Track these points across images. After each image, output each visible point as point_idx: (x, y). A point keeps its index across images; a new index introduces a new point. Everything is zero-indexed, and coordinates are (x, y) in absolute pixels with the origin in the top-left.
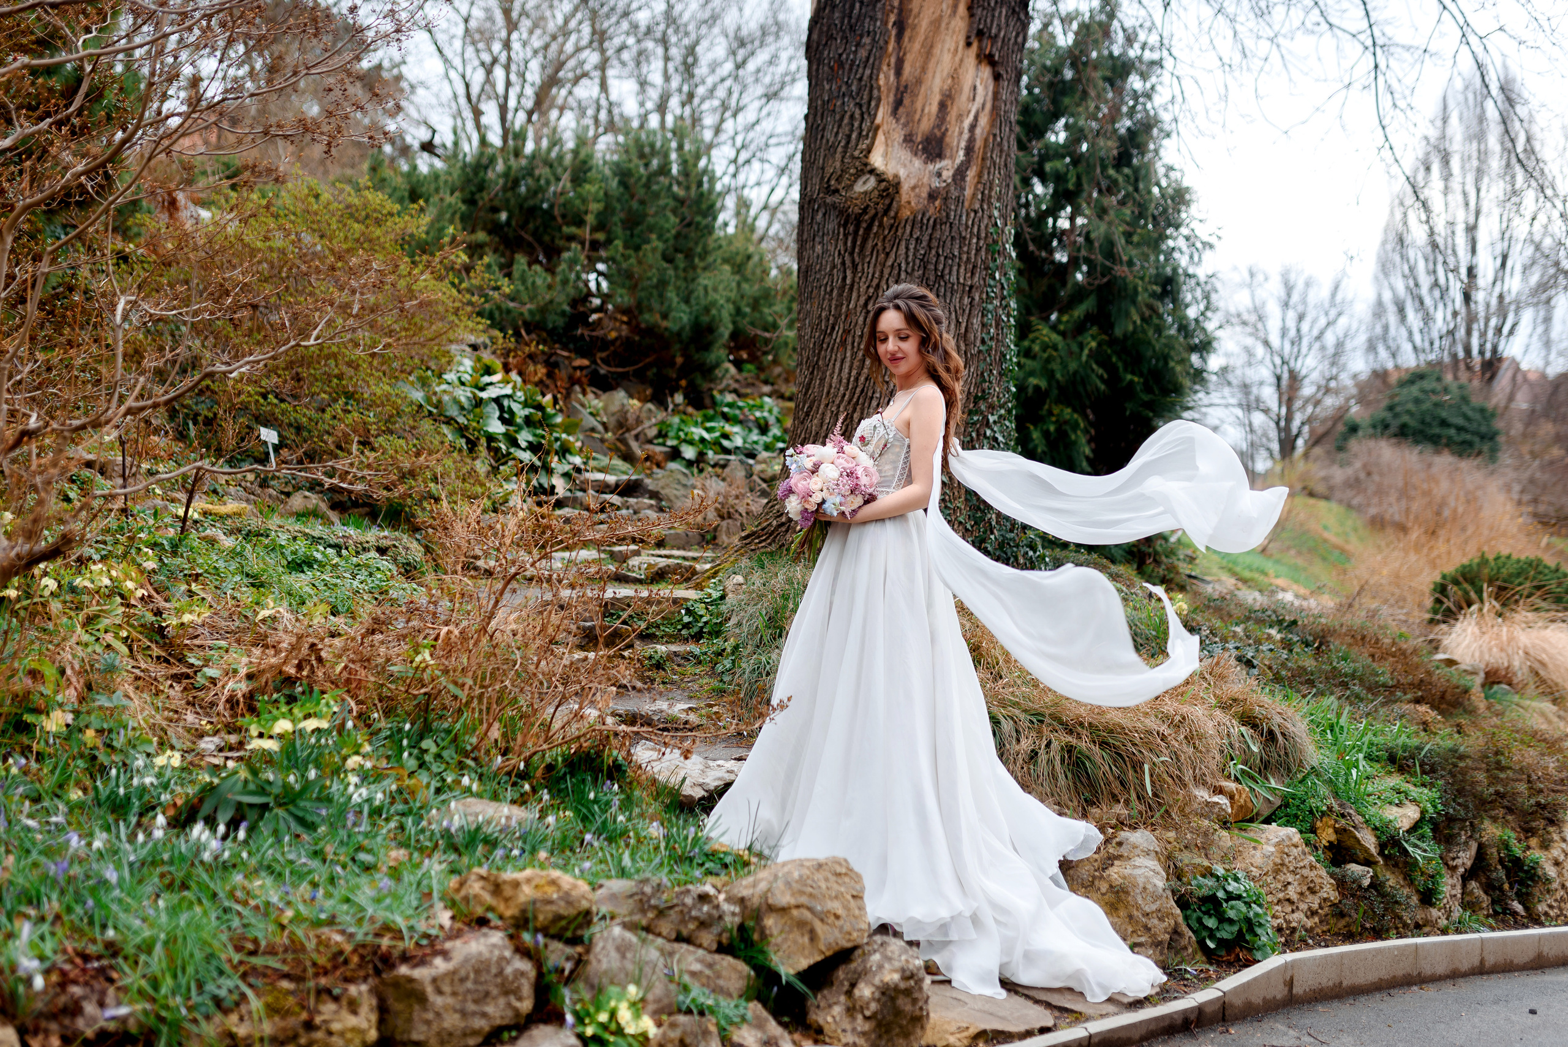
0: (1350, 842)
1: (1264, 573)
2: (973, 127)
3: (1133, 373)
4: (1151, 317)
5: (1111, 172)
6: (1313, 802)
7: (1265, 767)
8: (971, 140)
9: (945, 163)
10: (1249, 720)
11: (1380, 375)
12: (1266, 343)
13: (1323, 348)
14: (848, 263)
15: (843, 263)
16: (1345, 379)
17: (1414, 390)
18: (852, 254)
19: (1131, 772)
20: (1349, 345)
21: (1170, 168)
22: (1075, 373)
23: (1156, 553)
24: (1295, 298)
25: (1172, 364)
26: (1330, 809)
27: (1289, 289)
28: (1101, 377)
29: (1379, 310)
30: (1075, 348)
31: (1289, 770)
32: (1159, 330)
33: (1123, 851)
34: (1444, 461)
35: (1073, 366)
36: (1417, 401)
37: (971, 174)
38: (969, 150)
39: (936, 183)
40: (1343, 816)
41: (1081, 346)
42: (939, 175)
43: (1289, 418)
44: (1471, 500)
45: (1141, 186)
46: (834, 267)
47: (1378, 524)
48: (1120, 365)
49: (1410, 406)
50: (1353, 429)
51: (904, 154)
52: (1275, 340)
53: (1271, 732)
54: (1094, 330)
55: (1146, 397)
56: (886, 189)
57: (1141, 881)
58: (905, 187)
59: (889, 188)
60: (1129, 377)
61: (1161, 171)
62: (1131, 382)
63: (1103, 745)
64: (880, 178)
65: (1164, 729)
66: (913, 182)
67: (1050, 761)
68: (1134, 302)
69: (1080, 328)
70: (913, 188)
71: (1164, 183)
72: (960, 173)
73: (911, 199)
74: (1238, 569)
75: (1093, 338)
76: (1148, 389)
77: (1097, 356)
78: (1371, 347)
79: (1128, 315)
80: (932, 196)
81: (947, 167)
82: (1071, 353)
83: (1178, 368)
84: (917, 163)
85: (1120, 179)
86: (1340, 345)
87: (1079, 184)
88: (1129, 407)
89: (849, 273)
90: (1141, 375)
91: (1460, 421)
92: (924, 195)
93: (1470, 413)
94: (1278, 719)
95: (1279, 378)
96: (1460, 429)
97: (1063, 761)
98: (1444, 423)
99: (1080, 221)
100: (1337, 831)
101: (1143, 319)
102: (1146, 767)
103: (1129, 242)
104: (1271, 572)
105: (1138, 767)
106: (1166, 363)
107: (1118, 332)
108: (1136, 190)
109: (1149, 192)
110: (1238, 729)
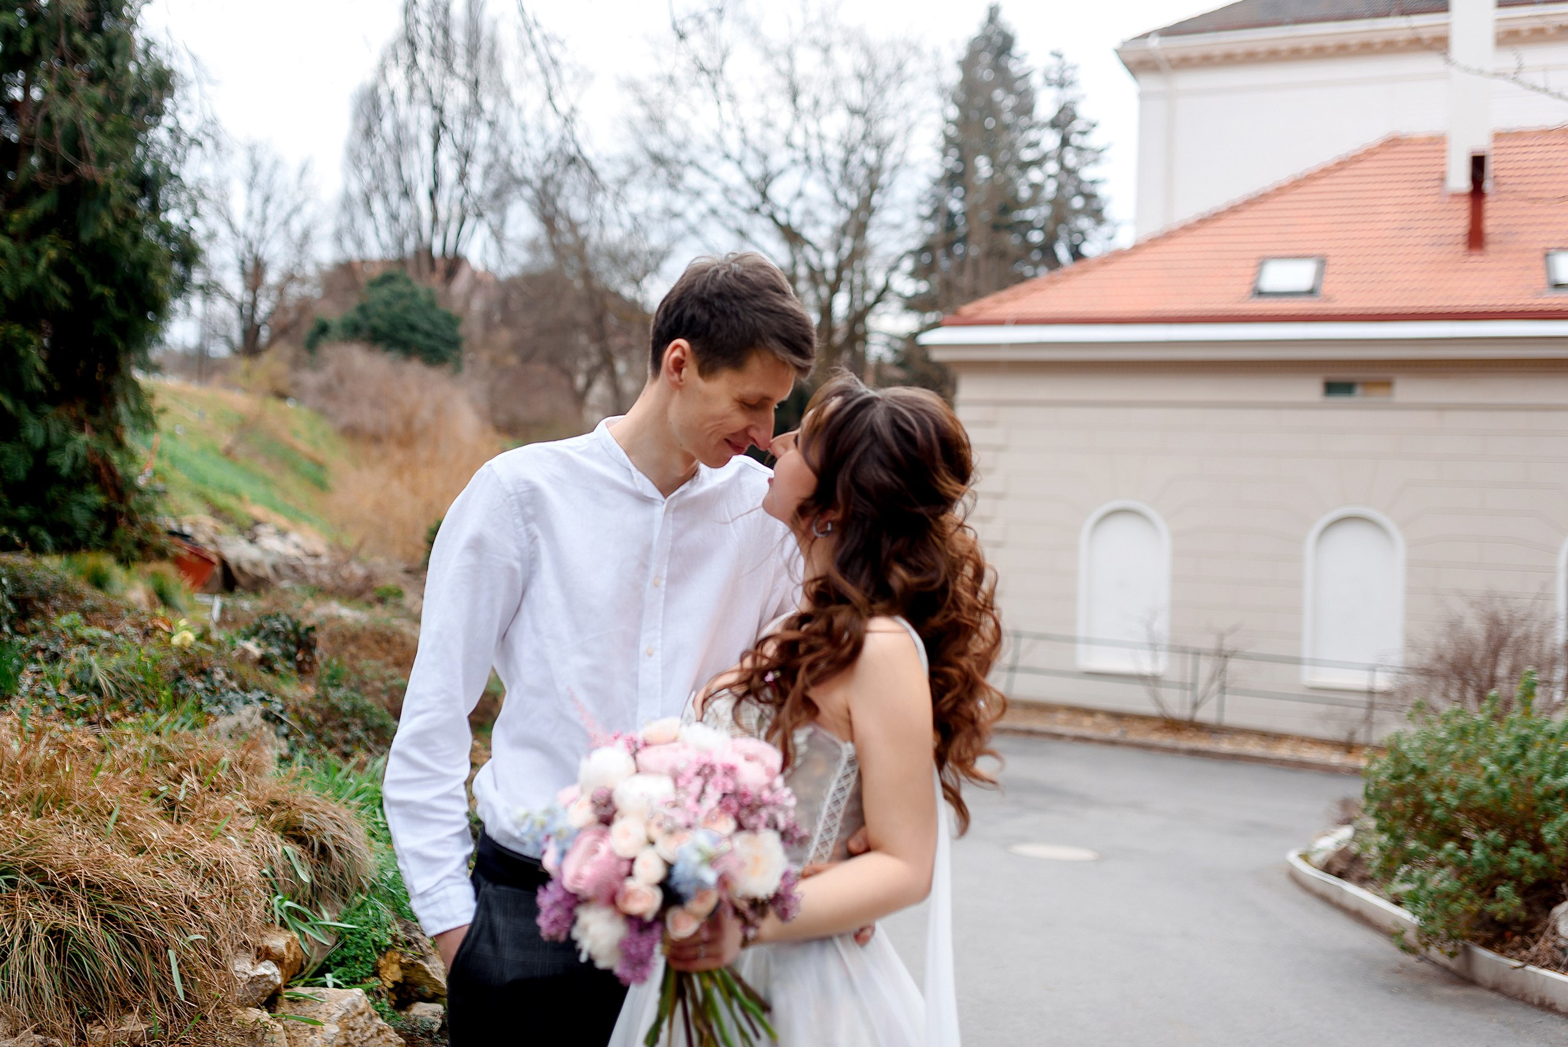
0: (417, 977)
1: (239, 497)
3: (103, 282)
4: (127, 221)
5: (78, 38)
6: (376, 934)
7: (315, 896)
10: (294, 833)
11: (346, 269)
12: (231, 225)
13: (289, 235)
16: (310, 270)
17: (384, 292)
19: (149, 961)
20: (315, 234)
21: (149, 43)
22: (29, 288)
23: (131, 510)
24: (262, 178)
25: (152, 275)
26: (395, 938)
27: (255, 167)
28: (64, 294)
29: (347, 202)
30: (29, 255)
31: (345, 893)
32: (136, 238)
34: (414, 369)
35: (26, 279)
36: (387, 304)
40: (409, 943)
41: (38, 254)
43: (254, 306)
44: (438, 411)
45: (117, 60)
47: (351, 433)
48: (88, 277)
49: (381, 309)
50: (323, 329)
52: (240, 221)
53: (323, 848)
54: (54, 235)
55: (119, 315)
60: (98, 289)
61: (140, 44)
62: (102, 297)
63: (109, 920)
65: (194, 889)
67: (29, 968)
68: (105, 203)
69: (35, 231)
71: (141, 58)
74: (210, 492)
75: (53, 245)
76: (121, 303)
77: (60, 268)
78: (338, 237)
79: (97, 218)
82: (24, 262)
83: (160, 281)
85: (89, 49)
86: (306, 236)
87: (36, 51)
88: (99, 327)
90: (112, 285)
91: (426, 326)
93: (436, 319)
94: (331, 829)
95: (243, 262)
96: (428, 335)
97: (48, 958)
98: (413, 328)
99: (36, 94)
100: (402, 967)
101: (116, 222)
102: (172, 954)
103: (100, 127)
104: (247, 496)
105: (157, 952)
106: (145, 274)
107: (85, 237)
108: (111, 64)
109: (126, 71)
110: (283, 849)
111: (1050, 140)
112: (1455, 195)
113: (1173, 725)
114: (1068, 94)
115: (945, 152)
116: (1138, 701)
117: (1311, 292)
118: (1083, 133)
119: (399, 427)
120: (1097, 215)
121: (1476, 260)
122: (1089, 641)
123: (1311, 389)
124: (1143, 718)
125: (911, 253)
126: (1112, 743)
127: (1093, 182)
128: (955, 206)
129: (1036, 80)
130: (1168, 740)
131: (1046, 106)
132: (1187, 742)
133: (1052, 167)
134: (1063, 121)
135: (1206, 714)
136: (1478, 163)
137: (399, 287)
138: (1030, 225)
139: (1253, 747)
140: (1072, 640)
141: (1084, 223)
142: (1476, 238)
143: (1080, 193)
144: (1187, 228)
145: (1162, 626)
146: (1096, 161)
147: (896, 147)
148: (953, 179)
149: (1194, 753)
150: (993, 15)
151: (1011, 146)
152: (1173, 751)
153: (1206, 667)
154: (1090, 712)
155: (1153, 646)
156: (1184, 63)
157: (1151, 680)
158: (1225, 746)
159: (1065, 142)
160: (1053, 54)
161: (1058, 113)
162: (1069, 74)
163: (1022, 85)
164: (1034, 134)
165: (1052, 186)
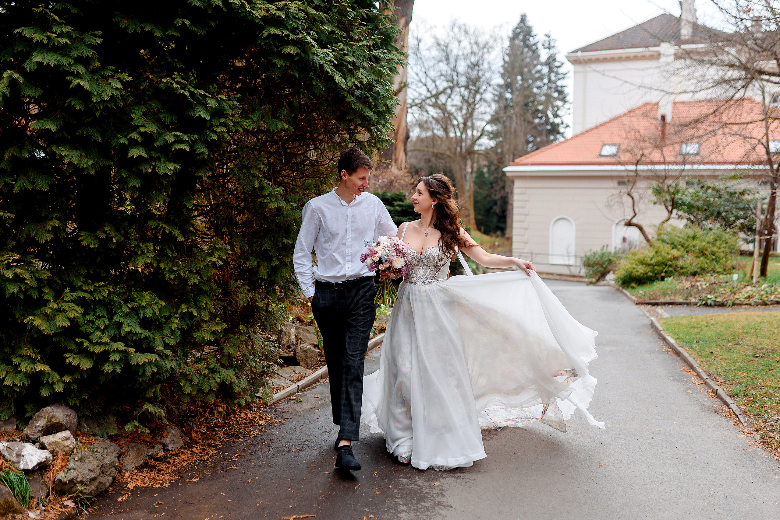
111: (545, 70)
113: (574, 276)
114: (552, 51)
115: (503, 75)
116: (565, 271)
118: (557, 67)
120: (564, 100)
122: (552, 255)
123: (614, 184)
124: (566, 275)
126: (557, 280)
127: (562, 86)
128: (508, 96)
129: (540, 46)
130: (572, 279)
131: (544, 55)
132: (575, 279)
133: (546, 81)
134: (550, 62)
136: (664, 118)
138: (538, 103)
140: (548, 255)
141: (559, 103)
143: (557, 91)
144: (582, 134)
145: (572, 250)
146: (563, 78)
148: (508, 86)
149: (578, 281)
150: (523, 19)
151: (530, 71)
152: (573, 281)
154: (552, 274)
155: (569, 256)
156: (590, 61)
157: (569, 266)
159: (551, 70)
160: (546, 35)
161: (548, 59)
162: (552, 44)
163: (534, 47)
164: (539, 67)
165: (546, 87)
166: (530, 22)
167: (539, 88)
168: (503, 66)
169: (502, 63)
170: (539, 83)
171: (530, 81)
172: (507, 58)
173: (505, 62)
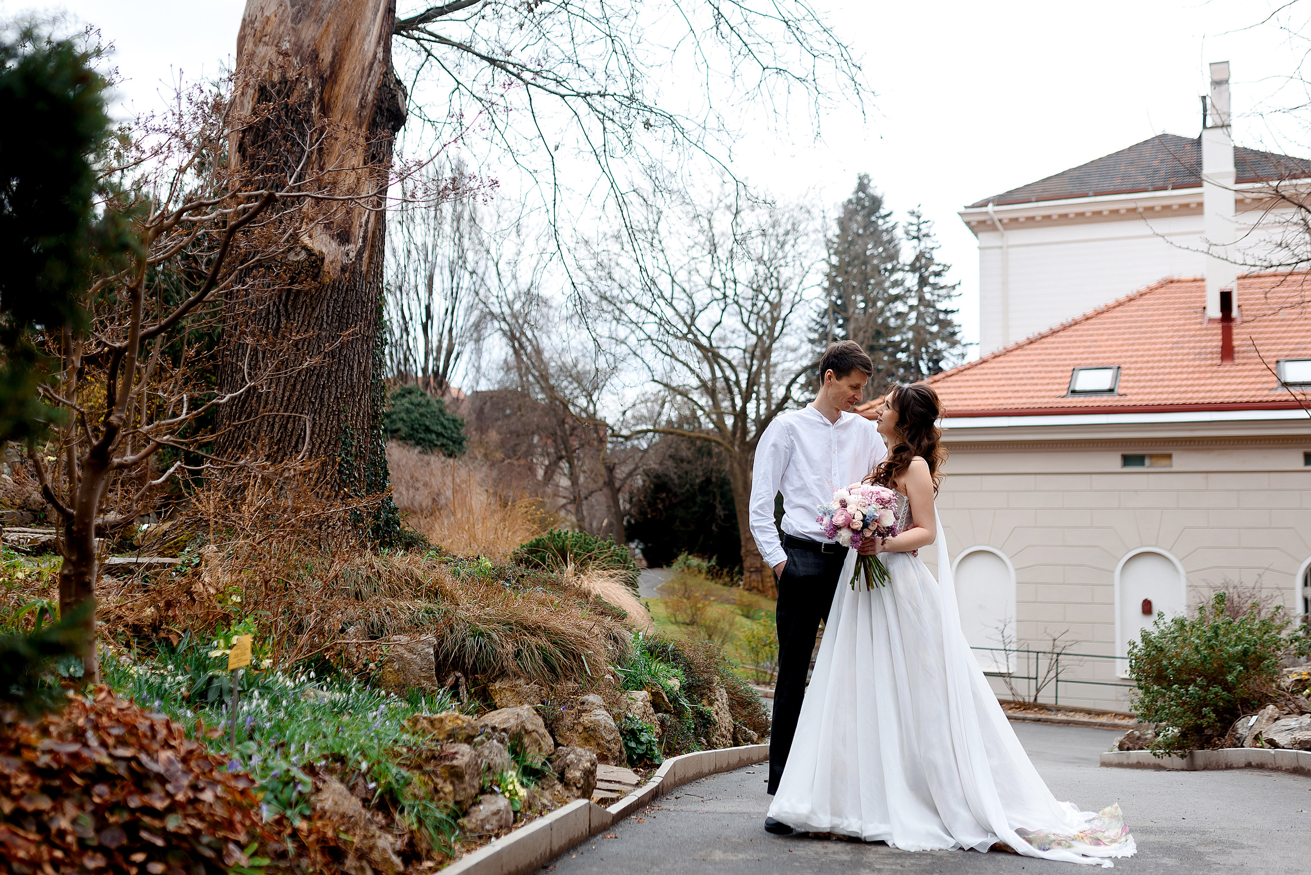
2: (367, 222)
8: (366, 232)
9: (351, 246)
14: (282, 311)
15: (278, 311)
18: (285, 305)
19: (573, 662)
33: (586, 707)
34: (436, 460)
36: (408, 411)
37: (366, 255)
38: (365, 238)
39: (346, 261)
42: (348, 255)
46: (269, 313)
51: (326, 238)
56: (315, 262)
57: (602, 722)
58: (327, 261)
59: (316, 261)
64: (310, 252)
65: (584, 634)
66: (331, 258)
70: (332, 262)
72: (359, 254)
73: (331, 269)
80: (344, 269)
81: (352, 249)
84: (334, 244)
89: (283, 319)
91: (439, 429)
92: (339, 268)
93: (446, 422)
96: (439, 435)
98: (428, 430)
102: (583, 658)
105: (577, 658)
112: (1211, 320)
114: (926, 244)
115: (828, 292)
117: (1111, 391)
118: (938, 274)
119: (427, 502)
120: (951, 338)
121: (1227, 366)
123: (1114, 462)
125: (805, 370)
127: (946, 312)
129: (899, 233)
131: (907, 253)
132: (1030, 715)
133: (914, 301)
134: (921, 264)
135: (1046, 698)
136: (1226, 298)
137: (415, 398)
138: (897, 347)
139: (1079, 717)
141: (940, 345)
142: (1227, 352)
143: (938, 321)
144: (1019, 347)
145: (1011, 631)
146: (950, 296)
147: (794, 287)
150: (862, 186)
151: (880, 284)
153: (1044, 663)
155: (1006, 649)
156: (1014, 223)
157: (1006, 677)
158: (1060, 717)
159: (923, 282)
160: (912, 213)
161: (918, 258)
162: (924, 229)
163: (886, 237)
164: (898, 276)
165: (913, 315)
166: (876, 188)
167: (899, 315)
168: (828, 275)
169: (826, 268)
170: (900, 307)
171: (880, 304)
172: (835, 260)
173: (832, 266)
